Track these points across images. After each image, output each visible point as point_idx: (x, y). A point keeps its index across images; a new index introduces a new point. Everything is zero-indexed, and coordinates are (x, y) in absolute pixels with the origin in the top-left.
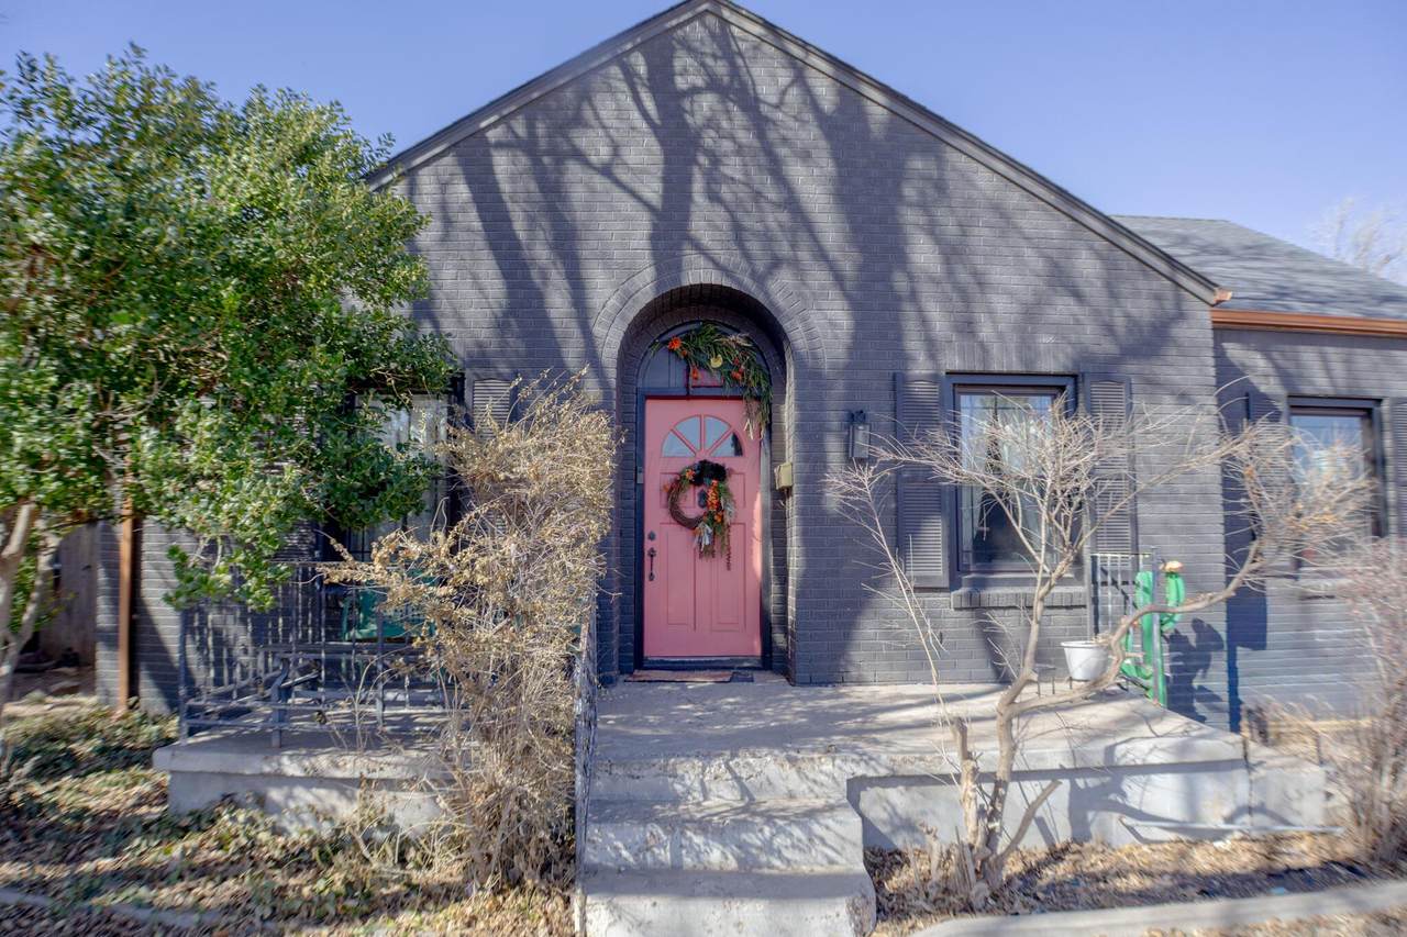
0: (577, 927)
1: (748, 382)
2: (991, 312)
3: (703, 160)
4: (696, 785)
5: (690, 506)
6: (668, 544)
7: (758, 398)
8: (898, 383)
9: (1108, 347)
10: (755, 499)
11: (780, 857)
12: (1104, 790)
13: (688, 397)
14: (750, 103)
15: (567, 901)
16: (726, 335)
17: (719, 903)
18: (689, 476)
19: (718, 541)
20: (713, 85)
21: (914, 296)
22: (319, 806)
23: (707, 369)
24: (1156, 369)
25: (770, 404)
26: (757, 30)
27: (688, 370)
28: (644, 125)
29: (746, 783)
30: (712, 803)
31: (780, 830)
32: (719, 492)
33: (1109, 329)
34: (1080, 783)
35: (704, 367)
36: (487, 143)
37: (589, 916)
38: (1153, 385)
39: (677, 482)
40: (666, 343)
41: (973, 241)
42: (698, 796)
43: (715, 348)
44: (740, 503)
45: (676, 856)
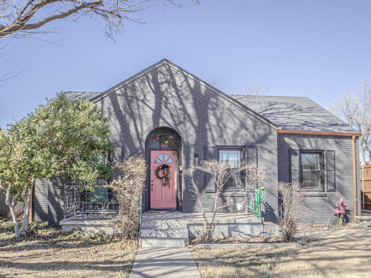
0: (140, 245)
1: (174, 147)
2: (226, 132)
3: (164, 99)
4: (160, 225)
5: (161, 174)
6: (156, 183)
7: (176, 150)
8: (205, 148)
9: (253, 140)
10: (175, 173)
11: (174, 235)
12: (235, 228)
13: (160, 150)
14: (175, 86)
15: (138, 241)
16: (169, 136)
17: (163, 240)
18: (160, 167)
19: (167, 182)
20: (167, 82)
21: (210, 129)
22: (91, 230)
23: (165, 144)
24: (263, 145)
25: (178, 152)
26: (177, 69)
27: (160, 144)
28: (151, 91)
29: (169, 225)
30: (163, 228)
31: (174, 231)
32: (167, 171)
33: (253, 136)
34: (230, 226)
35: (164, 143)
36: (116, 94)
37: (142, 243)
38: (263, 149)
39: (158, 169)
40: (156, 138)
41: (223, 117)
42: (160, 227)
43: (167, 139)
44: (172, 174)
45: (156, 235)
